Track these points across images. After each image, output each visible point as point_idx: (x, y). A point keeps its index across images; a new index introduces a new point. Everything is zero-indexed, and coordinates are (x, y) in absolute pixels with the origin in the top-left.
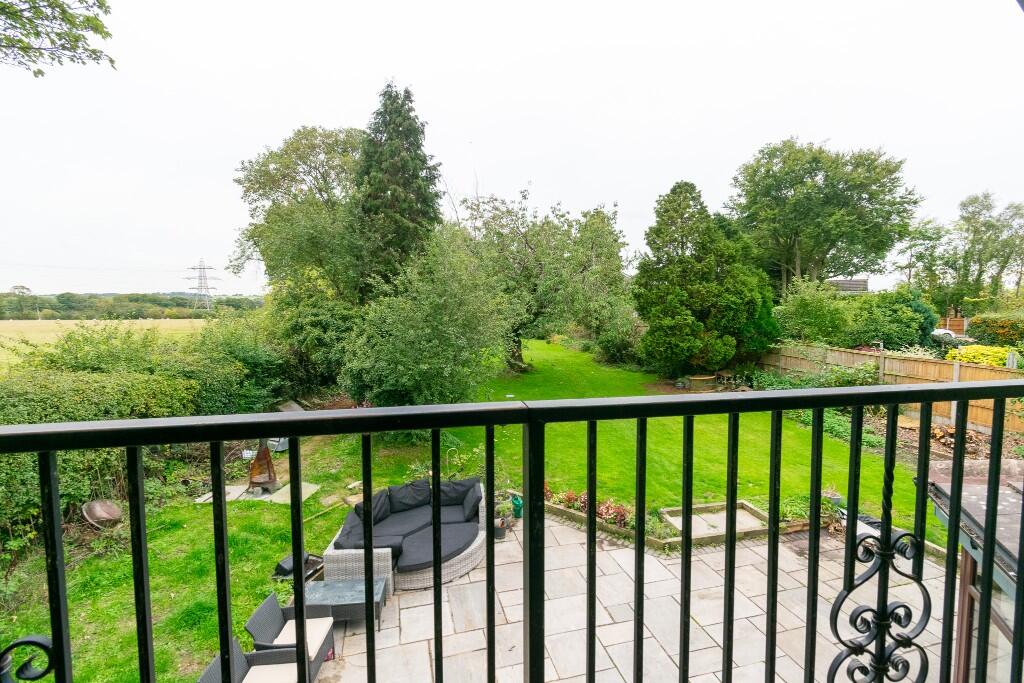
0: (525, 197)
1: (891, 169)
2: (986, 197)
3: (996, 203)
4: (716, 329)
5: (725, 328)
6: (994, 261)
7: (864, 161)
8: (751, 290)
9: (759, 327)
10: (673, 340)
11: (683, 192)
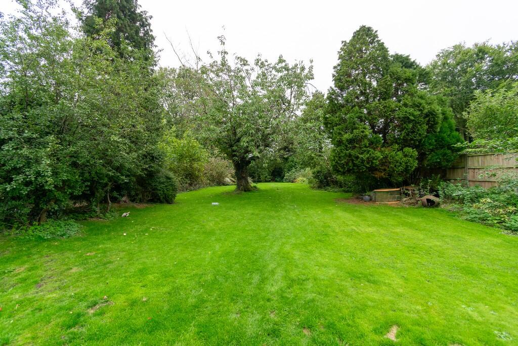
4: (396, 143)
5: (405, 140)
10: (353, 152)
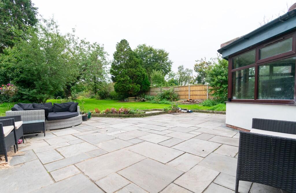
0: (74, 31)
1: (167, 55)
2: (182, 66)
3: (184, 68)
4: (135, 83)
5: (137, 82)
6: (184, 82)
7: (161, 52)
8: (143, 72)
9: (145, 83)
10: (124, 85)
11: (124, 43)
